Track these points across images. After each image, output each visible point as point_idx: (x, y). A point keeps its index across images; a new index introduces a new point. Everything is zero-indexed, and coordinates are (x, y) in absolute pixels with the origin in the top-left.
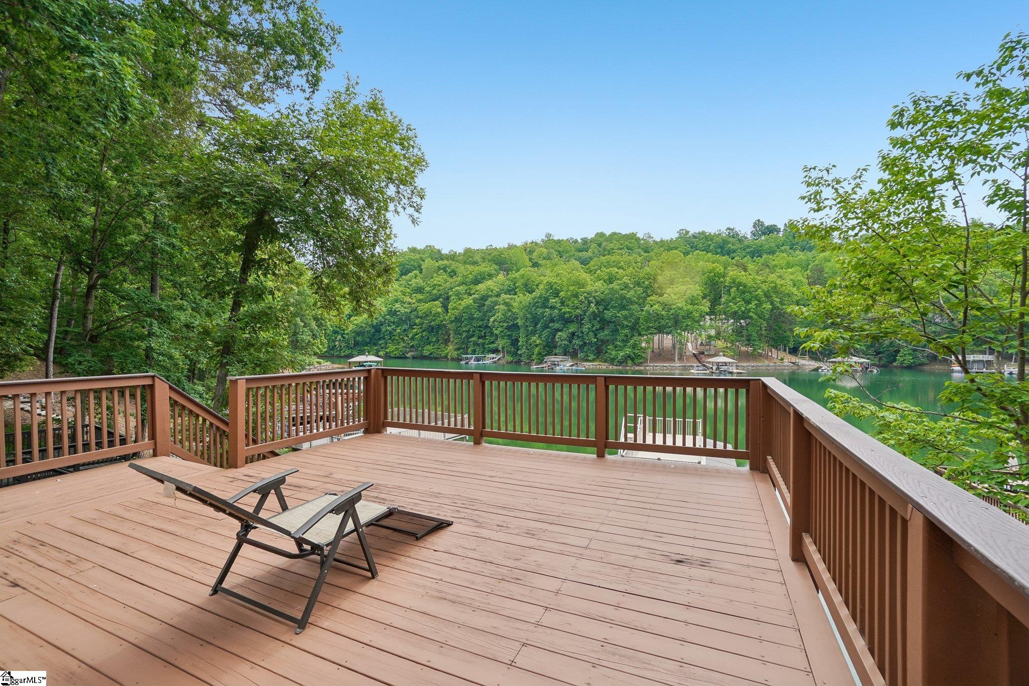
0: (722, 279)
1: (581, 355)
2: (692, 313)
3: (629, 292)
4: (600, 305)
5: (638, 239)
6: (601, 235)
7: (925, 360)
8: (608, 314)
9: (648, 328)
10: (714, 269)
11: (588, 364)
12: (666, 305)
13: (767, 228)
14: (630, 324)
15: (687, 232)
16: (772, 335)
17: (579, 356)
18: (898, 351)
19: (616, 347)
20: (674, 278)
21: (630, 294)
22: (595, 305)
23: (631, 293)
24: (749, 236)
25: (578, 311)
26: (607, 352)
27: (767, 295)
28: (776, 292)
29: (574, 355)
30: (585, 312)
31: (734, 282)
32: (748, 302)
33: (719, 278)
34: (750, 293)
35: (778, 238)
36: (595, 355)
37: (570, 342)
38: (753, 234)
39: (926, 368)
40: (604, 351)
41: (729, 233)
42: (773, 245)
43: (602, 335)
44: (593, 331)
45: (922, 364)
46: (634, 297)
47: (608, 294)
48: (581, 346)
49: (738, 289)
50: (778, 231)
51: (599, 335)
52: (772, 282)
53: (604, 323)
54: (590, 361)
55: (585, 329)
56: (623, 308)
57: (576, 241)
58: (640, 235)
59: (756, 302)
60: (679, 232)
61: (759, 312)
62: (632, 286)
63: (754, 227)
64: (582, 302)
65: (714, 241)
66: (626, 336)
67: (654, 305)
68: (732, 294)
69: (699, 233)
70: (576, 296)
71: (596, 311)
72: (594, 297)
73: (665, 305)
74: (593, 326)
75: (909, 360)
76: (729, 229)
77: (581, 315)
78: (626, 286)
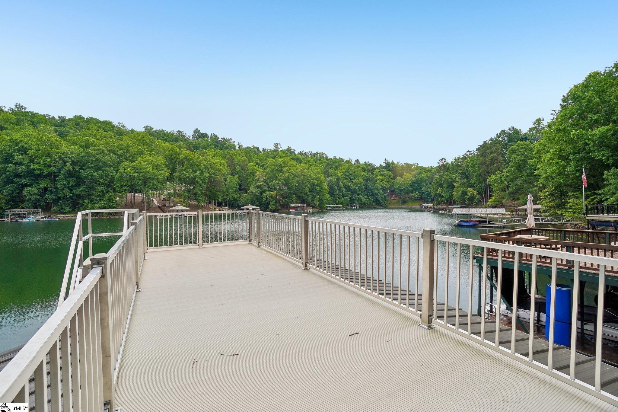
0: (178, 156)
1: (54, 208)
2: (157, 176)
3: (104, 157)
4: (75, 165)
5: (113, 126)
6: (80, 118)
7: (279, 208)
8: (84, 173)
9: (122, 186)
10: (172, 149)
11: (62, 216)
12: (137, 169)
13: (202, 134)
14: (106, 182)
15: (151, 129)
16: (209, 193)
17: (52, 209)
18: (269, 204)
19: (92, 200)
20: (143, 151)
21: (106, 159)
22: (71, 165)
23: (106, 157)
24: (191, 138)
25: (52, 169)
26: (83, 205)
27: (206, 168)
28: (211, 167)
29: (47, 209)
30: (59, 170)
31: (186, 158)
32: (195, 171)
33: (176, 155)
34: (197, 166)
35: (207, 141)
36: (70, 208)
37: (42, 197)
38: (194, 137)
39: (280, 211)
40: (80, 205)
41: (179, 134)
42: (205, 144)
43: (77, 191)
44: (68, 187)
45: (279, 210)
46: (110, 161)
47: (84, 156)
48: (54, 200)
49: (189, 163)
50: (208, 137)
51: (74, 191)
52: (209, 161)
53: (80, 181)
54: (65, 213)
55: (59, 185)
56: (99, 169)
57: (53, 118)
58: (115, 123)
59: (200, 172)
60: (146, 128)
61: (202, 178)
62: (107, 152)
63: (194, 132)
64: (56, 161)
65: (170, 137)
66: (102, 191)
67: (126, 168)
68: (185, 166)
69: (160, 130)
70: (49, 155)
71: (72, 170)
72: (70, 158)
73: (135, 169)
74: (68, 183)
75: (273, 207)
76: (178, 131)
77: (55, 173)
78: (103, 152)
